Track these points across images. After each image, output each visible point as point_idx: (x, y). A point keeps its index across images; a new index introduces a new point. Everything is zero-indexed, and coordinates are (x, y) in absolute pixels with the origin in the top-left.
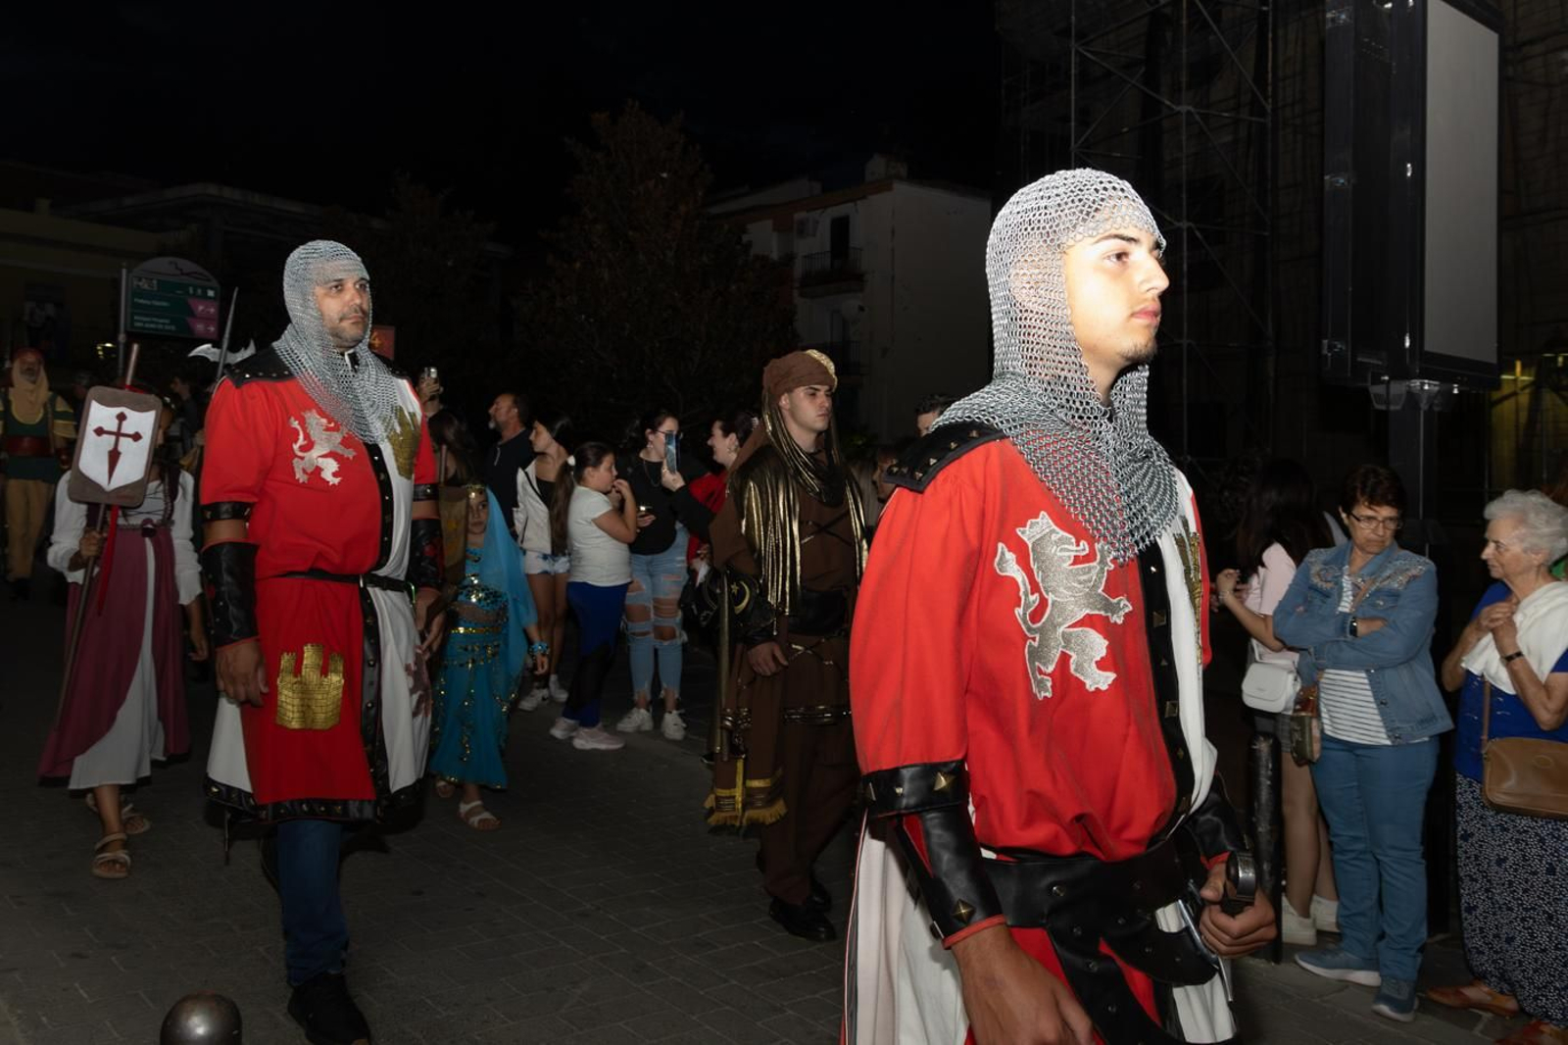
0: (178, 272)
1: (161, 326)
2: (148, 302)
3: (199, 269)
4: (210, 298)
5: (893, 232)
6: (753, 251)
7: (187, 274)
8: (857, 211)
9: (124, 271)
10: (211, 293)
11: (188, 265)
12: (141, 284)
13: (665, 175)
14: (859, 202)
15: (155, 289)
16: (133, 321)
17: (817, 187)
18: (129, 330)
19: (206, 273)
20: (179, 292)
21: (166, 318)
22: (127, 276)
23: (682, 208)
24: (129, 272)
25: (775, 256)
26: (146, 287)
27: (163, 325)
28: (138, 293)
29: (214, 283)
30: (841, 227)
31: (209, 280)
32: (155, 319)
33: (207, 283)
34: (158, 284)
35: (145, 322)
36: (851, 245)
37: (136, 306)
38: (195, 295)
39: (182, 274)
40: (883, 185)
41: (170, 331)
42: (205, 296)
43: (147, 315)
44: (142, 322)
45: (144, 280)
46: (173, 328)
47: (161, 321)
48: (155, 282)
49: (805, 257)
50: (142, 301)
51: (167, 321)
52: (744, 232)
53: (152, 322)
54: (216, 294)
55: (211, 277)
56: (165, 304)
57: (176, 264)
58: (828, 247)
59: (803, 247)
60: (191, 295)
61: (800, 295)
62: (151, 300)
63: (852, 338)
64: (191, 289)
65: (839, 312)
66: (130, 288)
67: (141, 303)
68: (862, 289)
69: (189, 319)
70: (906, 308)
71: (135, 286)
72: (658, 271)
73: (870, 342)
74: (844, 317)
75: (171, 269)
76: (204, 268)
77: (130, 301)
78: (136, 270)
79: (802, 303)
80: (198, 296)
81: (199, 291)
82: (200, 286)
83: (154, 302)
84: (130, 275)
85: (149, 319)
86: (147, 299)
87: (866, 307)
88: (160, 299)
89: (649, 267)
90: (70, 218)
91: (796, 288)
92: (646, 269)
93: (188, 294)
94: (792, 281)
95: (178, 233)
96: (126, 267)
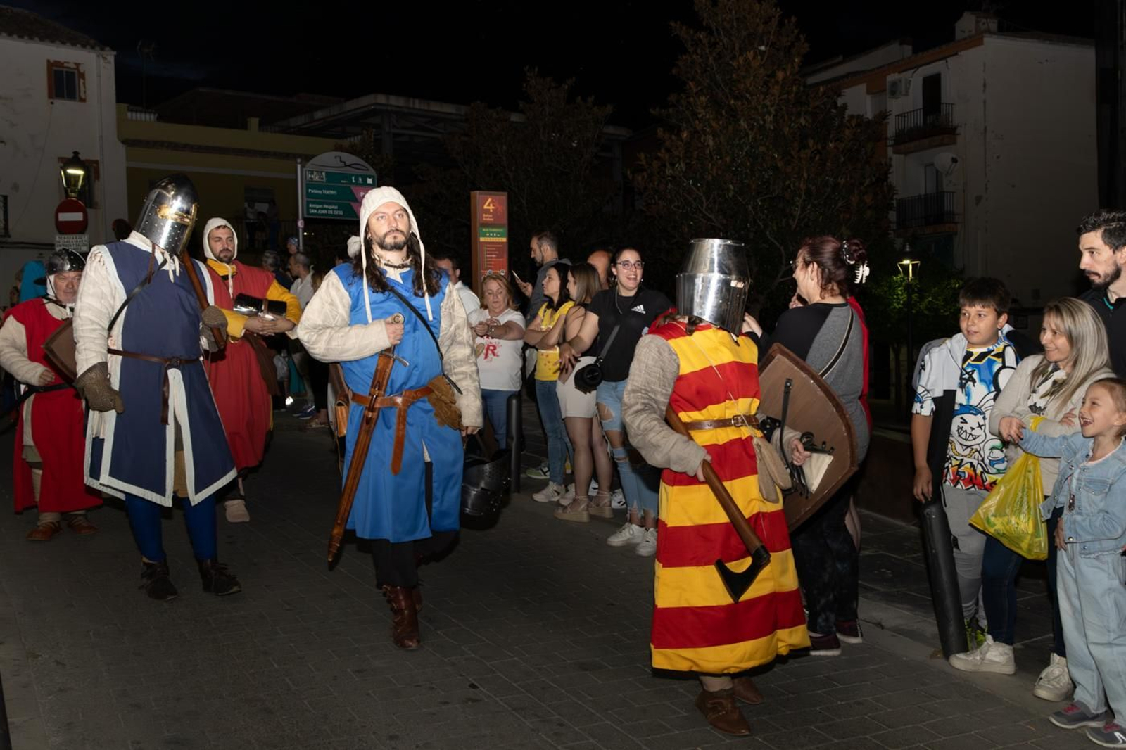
0: (343, 164)
1: (331, 212)
2: (320, 192)
3: (360, 161)
5: (985, 85)
6: (848, 113)
7: (350, 166)
8: (948, 68)
9: (299, 166)
10: (370, 181)
11: (350, 158)
12: (312, 176)
13: (763, 48)
14: (949, 59)
15: (325, 180)
16: (308, 208)
17: (908, 50)
18: (306, 216)
19: (366, 164)
20: (344, 181)
21: (335, 204)
22: (302, 171)
23: (780, 75)
24: (303, 167)
25: (869, 116)
26: (317, 179)
27: (332, 210)
28: (311, 184)
29: (372, 172)
30: (932, 86)
31: (368, 170)
32: (325, 206)
33: (365, 173)
34: (326, 177)
35: (318, 210)
36: (944, 100)
37: (309, 195)
38: (356, 183)
39: (346, 166)
40: (975, 40)
41: (339, 216)
42: (365, 184)
43: (318, 203)
44: (317, 210)
45: (315, 173)
46: (341, 213)
47: (330, 207)
48: (324, 174)
49: (898, 115)
50: (315, 191)
51: (336, 207)
52: (839, 95)
53: (325, 209)
54: (373, 181)
55: (371, 168)
56: (333, 192)
57: (340, 158)
58: (920, 105)
59: (895, 106)
60: (354, 184)
61: (896, 152)
62: (321, 190)
63: (945, 189)
64: (353, 178)
65: (932, 164)
66: (304, 181)
67: (314, 193)
68: (954, 142)
69: (353, 204)
70: (998, 157)
71: (308, 178)
72: (758, 136)
73: (964, 191)
74: (937, 171)
75: (337, 163)
76: (363, 159)
77: (305, 192)
78: (309, 165)
79: (896, 159)
80: (360, 184)
81: (360, 179)
82: (361, 176)
83: (324, 191)
84: (304, 169)
85: (321, 206)
86: (319, 190)
87: (959, 160)
88: (328, 188)
89: (750, 132)
90: (275, 132)
91: (890, 146)
92: (747, 135)
93: (351, 182)
94: (886, 139)
95: (356, 138)
96: (300, 163)
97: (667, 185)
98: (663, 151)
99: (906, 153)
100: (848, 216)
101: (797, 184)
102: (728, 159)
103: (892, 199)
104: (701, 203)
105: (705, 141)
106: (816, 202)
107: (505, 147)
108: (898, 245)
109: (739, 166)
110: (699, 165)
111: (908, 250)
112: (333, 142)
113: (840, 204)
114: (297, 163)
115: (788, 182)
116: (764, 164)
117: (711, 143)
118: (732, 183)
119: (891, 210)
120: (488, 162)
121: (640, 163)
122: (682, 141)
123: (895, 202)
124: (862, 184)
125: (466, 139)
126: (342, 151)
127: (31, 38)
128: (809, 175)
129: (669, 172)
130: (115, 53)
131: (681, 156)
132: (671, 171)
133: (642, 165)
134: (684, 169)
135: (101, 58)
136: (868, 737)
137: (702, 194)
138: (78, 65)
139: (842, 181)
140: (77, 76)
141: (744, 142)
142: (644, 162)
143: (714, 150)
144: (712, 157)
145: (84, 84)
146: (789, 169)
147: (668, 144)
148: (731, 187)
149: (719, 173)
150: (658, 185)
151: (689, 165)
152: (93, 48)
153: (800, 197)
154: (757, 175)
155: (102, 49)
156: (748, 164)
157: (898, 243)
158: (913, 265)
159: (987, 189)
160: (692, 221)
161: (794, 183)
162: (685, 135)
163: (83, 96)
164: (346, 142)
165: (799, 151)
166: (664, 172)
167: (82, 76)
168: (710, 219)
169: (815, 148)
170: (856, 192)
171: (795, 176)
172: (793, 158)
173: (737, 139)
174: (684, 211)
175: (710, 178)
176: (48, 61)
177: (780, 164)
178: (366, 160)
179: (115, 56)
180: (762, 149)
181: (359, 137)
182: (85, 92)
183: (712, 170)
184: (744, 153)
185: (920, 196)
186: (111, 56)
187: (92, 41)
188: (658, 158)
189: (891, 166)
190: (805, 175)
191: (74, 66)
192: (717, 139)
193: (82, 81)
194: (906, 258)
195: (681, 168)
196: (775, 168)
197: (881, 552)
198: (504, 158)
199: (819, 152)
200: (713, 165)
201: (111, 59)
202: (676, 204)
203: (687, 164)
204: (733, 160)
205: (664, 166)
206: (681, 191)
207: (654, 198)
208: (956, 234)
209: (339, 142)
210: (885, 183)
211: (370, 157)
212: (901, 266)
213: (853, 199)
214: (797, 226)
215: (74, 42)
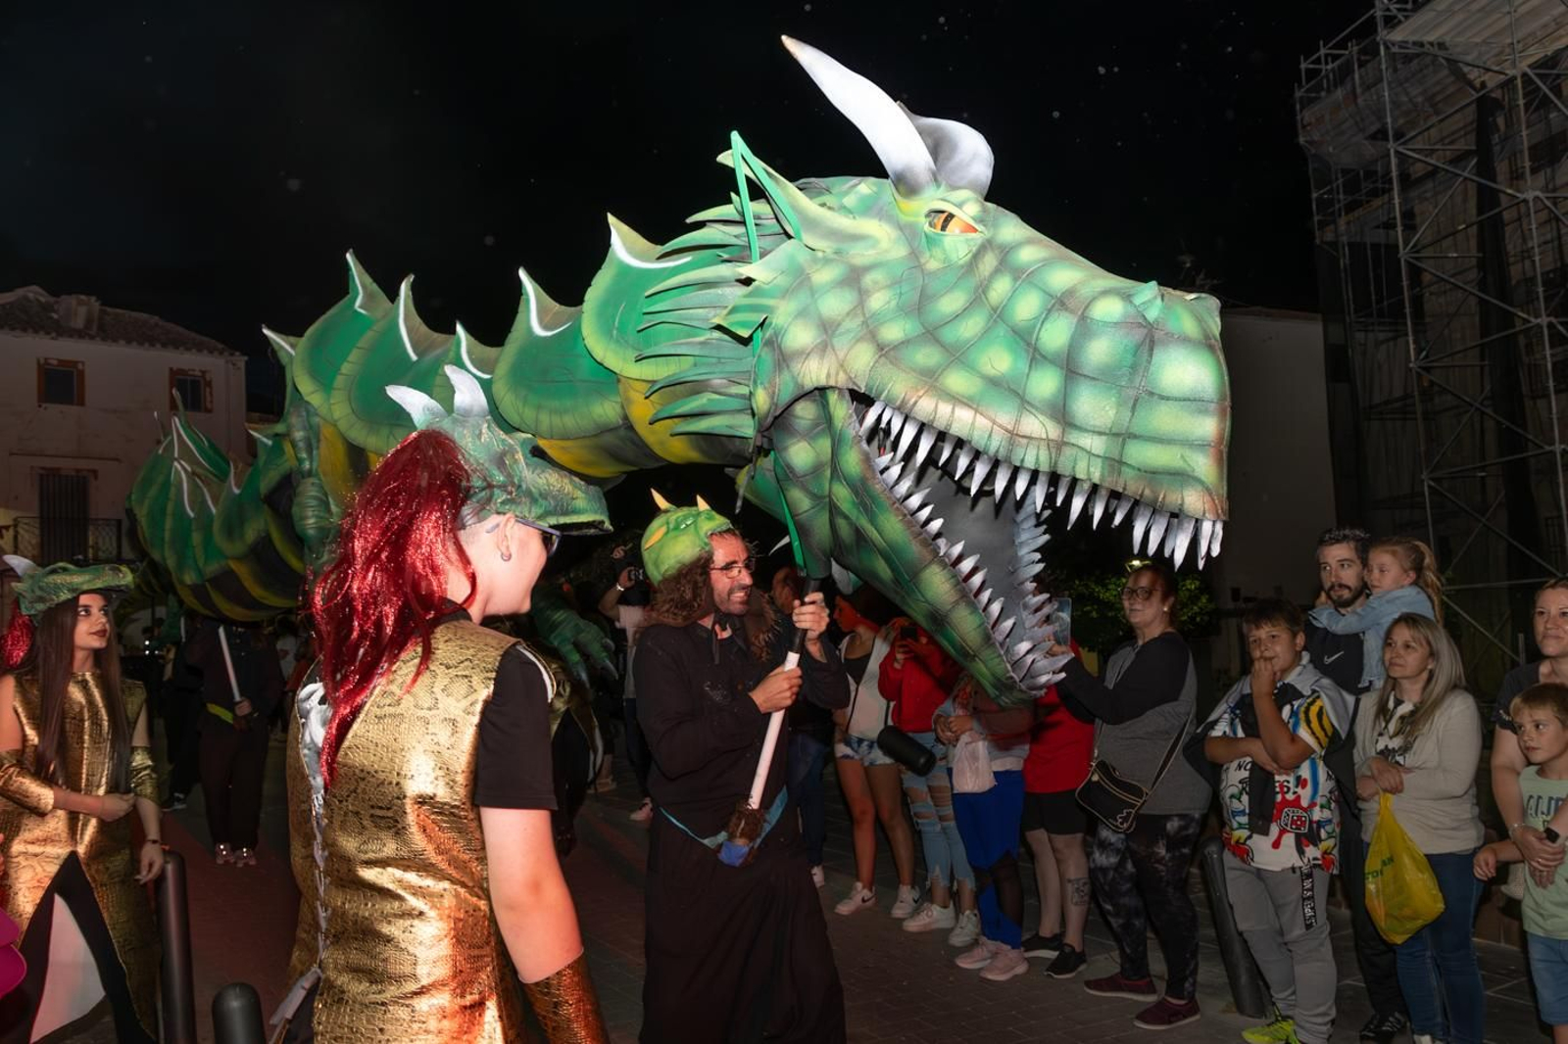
127: (153, 345)
130: (246, 358)
135: (231, 366)
138: (204, 372)
140: (202, 382)
145: (211, 393)
152: (221, 353)
155: (232, 355)
163: (209, 405)
167: (209, 384)
176: (171, 369)
179: (247, 363)
182: (211, 402)
186: (241, 361)
187: (220, 346)
191: (200, 374)
193: (208, 390)
201: (242, 365)
215: (200, 348)
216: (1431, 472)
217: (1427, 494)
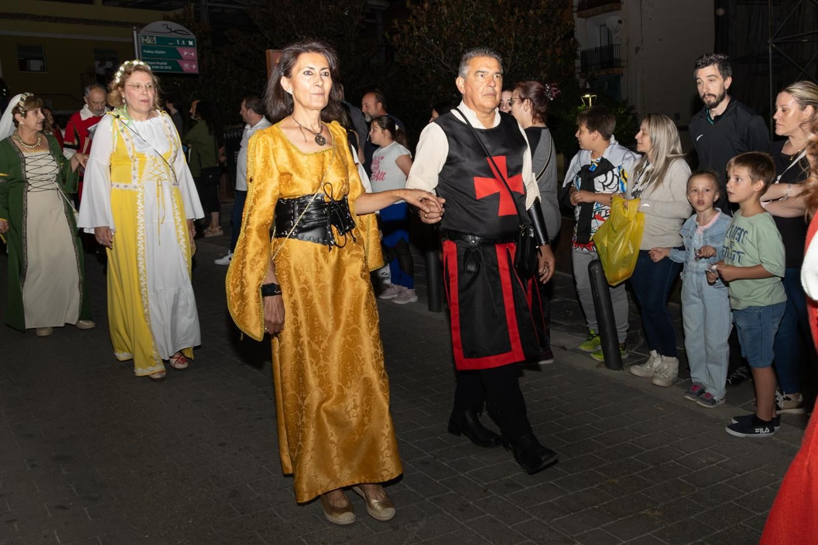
0: (169, 31)
1: (163, 68)
2: (152, 52)
3: (182, 28)
4: (191, 46)
7: (175, 32)
9: (135, 32)
10: (191, 43)
11: (175, 26)
12: (146, 40)
15: (156, 42)
19: (188, 31)
20: (170, 44)
21: (165, 61)
22: (137, 36)
24: (138, 33)
26: (150, 42)
27: (163, 66)
28: (146, 47)
29: (193, 37)
31: (189, 35)
32: (157, 63)
33: (188, 37)
34: (157, 40)
37: (144, 54)
38: (181, 45)
39: (172, 32)
41: (170, 70)
42: (187, 44)
43: (152, 61)
45: (148, 37)
46: (170, 68)
47: (162, 64)
48: (155, 38)
50: (148, 52)
51: (166, 64)
53: (157, 65)
54: (194, 43)
55: (190, 33)
56: (163, 52)
57: (167, 25)
60: (179, 45)
61: (578, 17)
62: (154, 50)
63: (614, 43)
64: (178, 41)
65: (605, 25)
66: (140, 44)
67: (148, 53)
68: (620, 9)
69: (179, 61)
70: (650, 19)
71: (143, 41)
72: (480, 6)
73: (627, 44)
74: (608, 30)
75: (164, 29)
76: (185, 26)
77: (141, 52)
78: (143, 31)
79: (579, 22)
80: (183, 46)
81: (183, 42)
82: (184, 39)
83: (156, 52)
84: (139, 35)
85: (154, 63)
86: (152, 50)
87: (623, 21)
88: (159, 49)
89: (474, 3)
90: (116, 6)
91: (575, 12)
92: (472, 5)
93: (176, 44)
94: (572, 7)
95: (180, 10)
96: (136, 30)
97: (415, 43)
98: (411, 18)
99: (587, 17)
100: (545, 63)
101: (508, 41)
102: (458, 23)
103: (576, 50)
104: (440, 56)
105: (441, 10)
106: (522, 53)
107: (294, 16)
108: (581, 85)
109: (467, 28)
110: (438, 28)
111: (588, 87)
112: (160, 13)
113: (539, 55)
114: (134, 30)
115: (501, 40)
116: (485, 27)
117: (446, 11)
118: (462, 42)
119: (576, 58)
120: (282, 28)
121: (394, 27)
122: (425, 10)
123: (579, 53)
124: (554, 40)
125: (263, 10)
126: (168, 20)
128: (516, 34)
129: (416, 33)
131: (424, 21)
132: (417, 33)
133: (397, 29)
134: (427, 31)
136: (553, 421)
137: (440, 49)
139: (540, 38)
141: (470, 11)
142: (397, 27)
143: (448, 16)
144: (446, 21)
146: (502, 31)
147: (414, 12)
148: (461, 44)
149: (452, 34)
150: (408, 44)
151: (430, 28)
153: (511, 51)
154: (480, 35)
156: (473, 27)
157: (582, 82)
158: (592, 98)
159: (642, 42)
160: (434, 69)
161: (506, 40)
162: (426, 6)
164: (171, 14)
165: (508, 18)
166: (413, 33)
168: (447, 68)
169: (519, 14)
170: (550, 46)
171: (507, 35)
172: (504, 22)
173: (464, 8)
174: (428, 62)
175: (446, 38)
177: (495, 27)
178: (188, 27)
180: (483, 15)
181: (183, 9)
183: (447, 31)
184: (470, 19)
185: (597, 48)
188: (408, 23)
189: (574, 26)
190: (514, 34)
192: (450, 8)
194: (587, 94)
195: (425, 30)
196: (492, 30)
197: (567, 299)
198: (294, 25)
199: (523, 17)
200: (448, 28)
202: (422, 57)
203: (429, 27)
204: (463, 24)
205: (412, 28)
206: (425, 48)
207: (406, 53)
208: (622, 75)
209: (166, 13)
210: (572, 39)
211: (191, 24)
212: (583, 98)
213: (548, 51)
214: (509, 71)
216: (774, 38)
217: (770, 53)
